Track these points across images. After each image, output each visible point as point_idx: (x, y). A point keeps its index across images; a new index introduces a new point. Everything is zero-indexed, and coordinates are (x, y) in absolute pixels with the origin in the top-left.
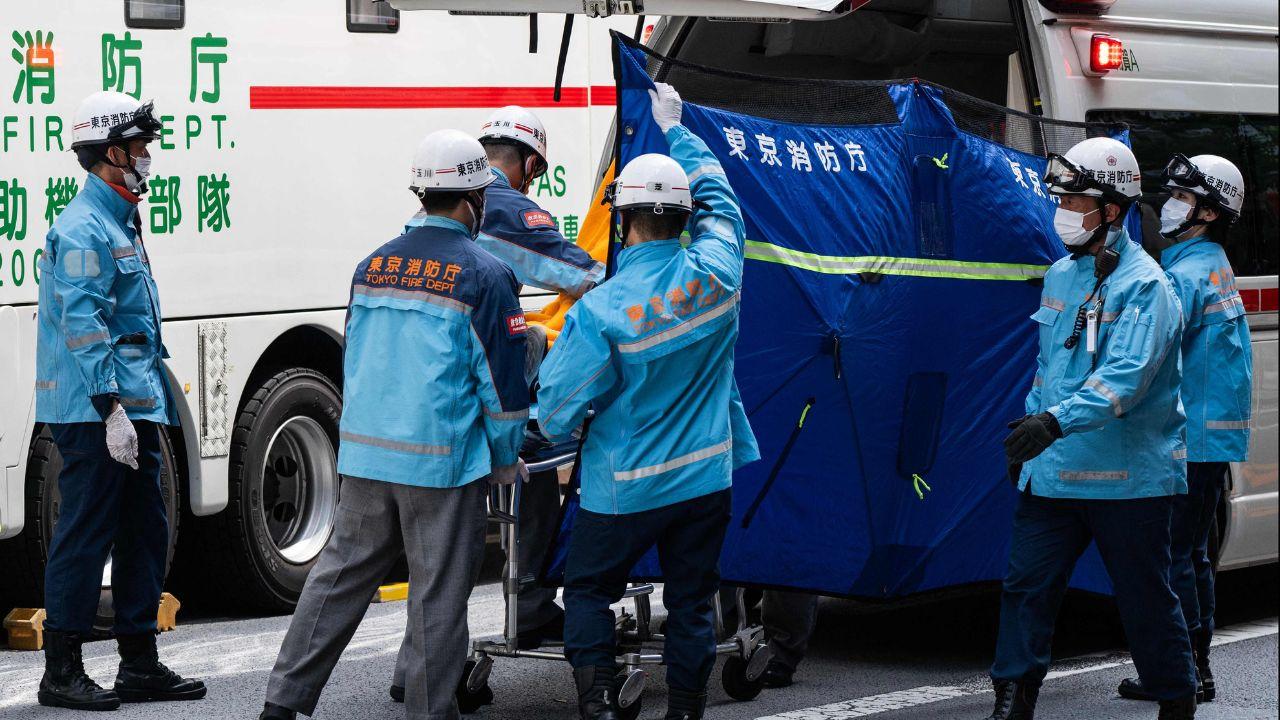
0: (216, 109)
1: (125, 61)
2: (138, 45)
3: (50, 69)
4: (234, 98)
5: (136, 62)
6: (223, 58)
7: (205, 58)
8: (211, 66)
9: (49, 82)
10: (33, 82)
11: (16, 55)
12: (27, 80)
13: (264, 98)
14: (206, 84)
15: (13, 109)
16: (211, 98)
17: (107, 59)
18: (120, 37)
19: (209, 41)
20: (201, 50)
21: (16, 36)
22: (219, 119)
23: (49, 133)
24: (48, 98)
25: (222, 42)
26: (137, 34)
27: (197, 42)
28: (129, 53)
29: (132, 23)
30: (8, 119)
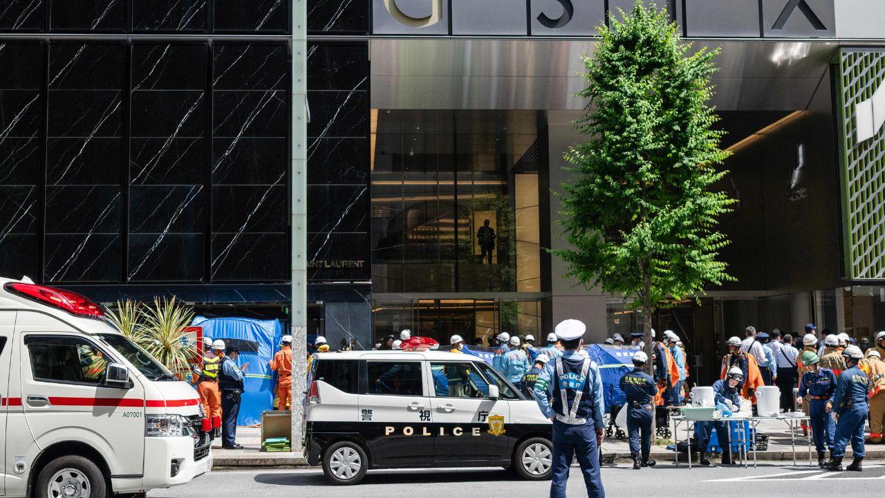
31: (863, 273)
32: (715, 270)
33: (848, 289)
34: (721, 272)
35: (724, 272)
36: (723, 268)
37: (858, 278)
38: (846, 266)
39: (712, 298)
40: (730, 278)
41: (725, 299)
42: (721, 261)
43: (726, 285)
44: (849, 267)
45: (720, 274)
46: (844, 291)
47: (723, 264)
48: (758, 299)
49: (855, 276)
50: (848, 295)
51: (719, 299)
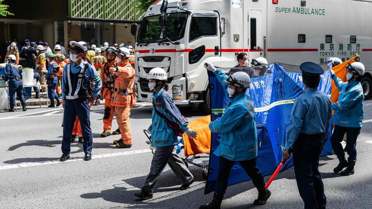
0: (359, 51)
1: (350, 47)
2: (351, 45)
3: (342, 47)
4: (361, 50)
5: (351, 47)
6: (360, 46)
7: (358, 46)
8: (358, 47)
9: (342, 49)
10: (341, 49)
11: (339, 46)
12: (340, 48)
13: (364, 50)
14: (358, 49)
15: (339, 51)
16: (358, 50)
17: (348, 46)
18: (349, 44)
19: (358, 44)
20: (358, 45)
21: (339, 44)
22: (359, 52)
23: (342, 54)
24: (342, 50)
25: (360, 45)
26: (351, 44)
27: (357, 45)
28: (350, 46)
29: (351, 43)
30: (338, 52)
31: (76, 15)
32: (2, 9)
33: (69, 22)
34: (5, 10)
35: (7, 10)
36: (6, 9)
37: (74, 17)
38: (69, 10)
39: (3, 22)
40: (10, 14)
41: (10, 23)
42: (5, 5)
43: (8, 17)
44: (70, 11)
45: (4, 11)
46: (68, 22)
47: (6, 6)
48: (27, 24)
49: (73, 16)
50: (69, 24)
51: (7, 23)
